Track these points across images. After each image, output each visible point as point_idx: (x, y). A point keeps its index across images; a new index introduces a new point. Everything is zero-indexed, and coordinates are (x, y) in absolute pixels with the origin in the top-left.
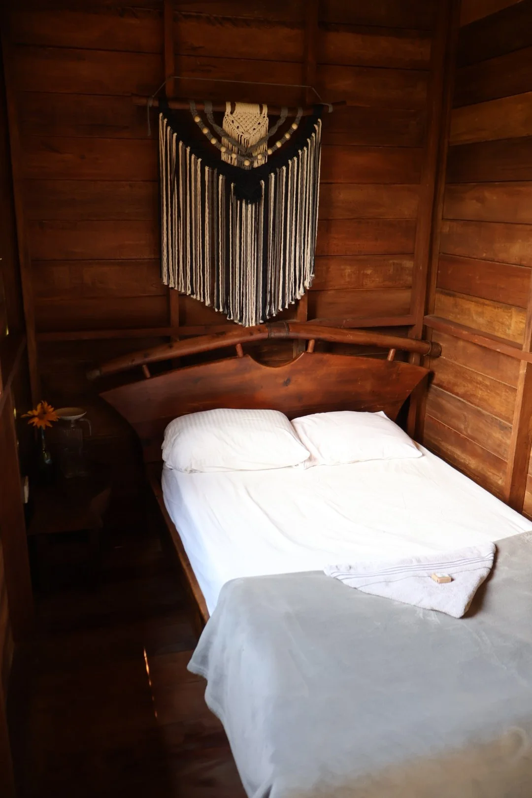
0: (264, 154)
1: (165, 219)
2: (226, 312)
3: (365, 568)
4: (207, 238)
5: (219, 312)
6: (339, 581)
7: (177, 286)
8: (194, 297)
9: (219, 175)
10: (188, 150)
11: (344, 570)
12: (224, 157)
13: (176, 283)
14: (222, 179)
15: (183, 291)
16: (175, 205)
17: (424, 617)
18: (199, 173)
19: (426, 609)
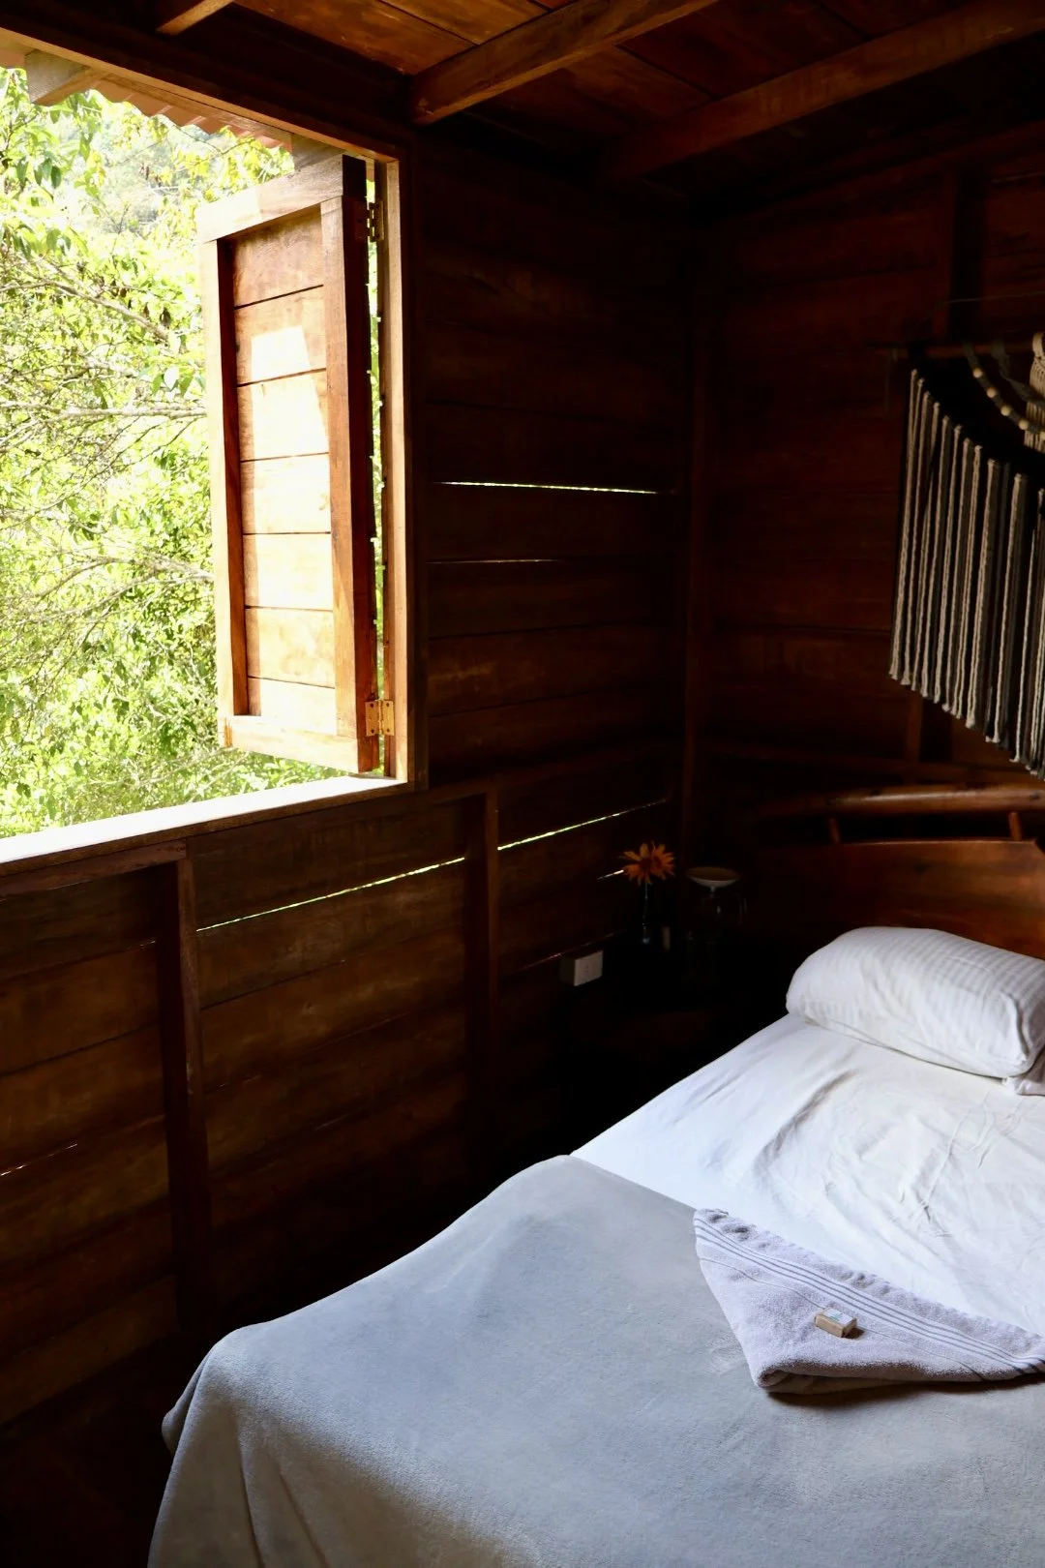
1: (903, 559)
2: (1006, 745)
3: (764, 1246)
4: (980, 597)
5: (991, 744)
6: (693, 1237)
7: (914, 684)
8: (946, 707)
9: (1015, 476)
10: (957, 432)
11: (718, 1226)
12: (1028, 440)
13: (914, 678)
14: (1020, 483)
15: (925, 694)
16: (926, 534)
17: (715, 1352)
18: (976, 473)
19: (739, 1345)
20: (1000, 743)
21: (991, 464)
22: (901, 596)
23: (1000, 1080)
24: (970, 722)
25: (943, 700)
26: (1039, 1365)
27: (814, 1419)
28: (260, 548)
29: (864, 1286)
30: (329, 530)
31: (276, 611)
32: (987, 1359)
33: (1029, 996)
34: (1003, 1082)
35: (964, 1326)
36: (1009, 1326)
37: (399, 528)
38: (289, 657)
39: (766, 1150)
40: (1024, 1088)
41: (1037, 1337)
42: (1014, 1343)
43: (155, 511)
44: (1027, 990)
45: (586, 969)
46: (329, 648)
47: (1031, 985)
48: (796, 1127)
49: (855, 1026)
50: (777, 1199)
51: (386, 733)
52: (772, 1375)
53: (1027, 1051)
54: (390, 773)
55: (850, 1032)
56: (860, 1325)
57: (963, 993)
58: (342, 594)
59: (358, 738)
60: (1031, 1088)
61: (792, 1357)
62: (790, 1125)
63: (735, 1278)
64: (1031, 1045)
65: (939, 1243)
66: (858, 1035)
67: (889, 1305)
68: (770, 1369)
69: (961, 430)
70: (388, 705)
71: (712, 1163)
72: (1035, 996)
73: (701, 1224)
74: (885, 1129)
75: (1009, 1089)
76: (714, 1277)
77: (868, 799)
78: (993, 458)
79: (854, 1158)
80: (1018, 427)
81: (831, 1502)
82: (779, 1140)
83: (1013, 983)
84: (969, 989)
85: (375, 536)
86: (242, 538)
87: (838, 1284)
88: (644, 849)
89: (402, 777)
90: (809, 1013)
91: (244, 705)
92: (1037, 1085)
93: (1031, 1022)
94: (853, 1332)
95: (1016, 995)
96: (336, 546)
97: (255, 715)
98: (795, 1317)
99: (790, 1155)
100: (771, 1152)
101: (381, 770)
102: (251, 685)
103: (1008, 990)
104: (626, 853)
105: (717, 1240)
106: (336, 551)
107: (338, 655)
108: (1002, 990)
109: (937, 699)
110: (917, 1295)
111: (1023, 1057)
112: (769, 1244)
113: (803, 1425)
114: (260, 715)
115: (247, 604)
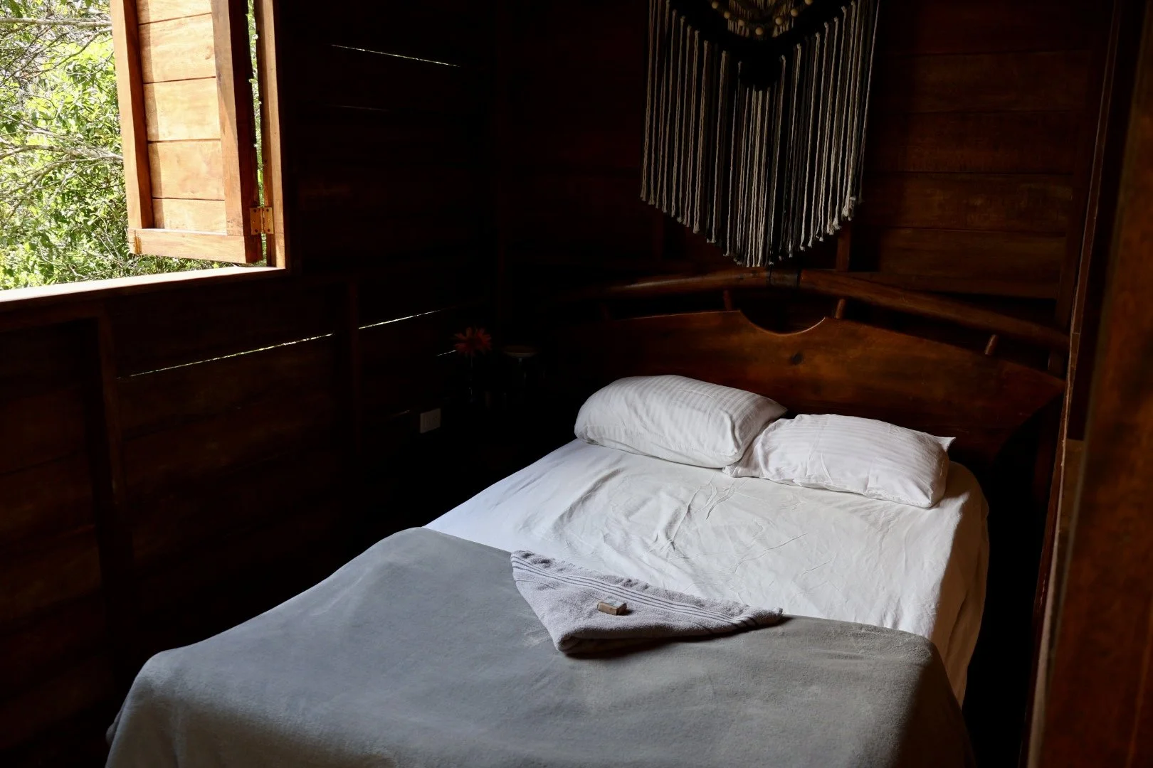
0: (787, 17)
1: (648, 114)
2: (720, 245)
3: (561, 570)
4: (701, 139)
5: (710, 244)
6: (511, 569)
7: (657, 204)
8: (679, 220)
9: (722, 52)
10: (682, 20)
11: (528, 560)
12: (731, 26)
13: (658, 200)
14: (726, 57)
15: (665, 211)
16: (663, 96)
17: (528, 634)
18: (696, 50)
19: (546, 629)
20: (716, 243)
21: (706, 44)
22: (647, 140)
23: (720, 469)
24: (696, 229)
25: (677, 214)
26: (748, 621)
27: (598, 666)
28: (160, 94)
29: (631, 586)
30: (215, 74)
31: (173, 143)
32: (714, 620)
33: (738, 412)
34: (723, 471)
35: (700, 604)
36: (729, 601)
37: (272, 69)
38: (185, 180)
39: (562, 517)
40: (737, 472)
41: (747, 606)
42: (732, 611)
43: (70, 116)
44: (738, 408)
45: (428, 421)
46: (219, 169)
47: (739, 406)
48: (583, 503)
49: (622, 441)
50: (570, 545)
51: (267, 231)
52: (568, 640)
53: (738, 447)
54: (272, 262)
55: (619, 446)
56: (629, 607)
57: (695, 412)
58: (228, 123)
59: (244, 235)
60: (741, 472)
61: (582, 626)
62: (578, 502)
63: (541, 588)
64: (740, 442)
65: (681, 562)
66: (624, 448)
67: (649, 595)
68: (566, 636)
69: (685, 20)
70: (268, 210)
71: (524, 527)
72: (743, 412)
73: (517, 560)
74: (644, 502)
75: (727, 475)
76: (526, 591)
77: (628, 287)
78: (707, 40)
79: (623, 519)
80: (723, 17)
81: (610, 711)
82: (571, 511)
83: (728, 404)
84: (699, 409)
85: (253, 77)
86: (143, 87)
87: (613, 586)
88: (468, 332)
89: (281, 264)
90: (590, 435)
91: (150, 219)
92: (745, 469)
93: (741, 428)
94: (624, 611)
95: (731, 411)
96: (221, 85)
97: (159, 228)
98: (584, 606)
99: (579, 519)
100: (565, 519)
101: (265, 261)
102: (155, 204)
103: (725, 409)
104: (456, 335)
105: (527, 568)
106: (221, 89)
107: (225, 172)
108: (721, 409)
109: (673, 214)
110: (667, 589)
111: (736, 450)
112: (564, 569)
113: (588, 669)
114: (164, 228)
115: (149, 139)
